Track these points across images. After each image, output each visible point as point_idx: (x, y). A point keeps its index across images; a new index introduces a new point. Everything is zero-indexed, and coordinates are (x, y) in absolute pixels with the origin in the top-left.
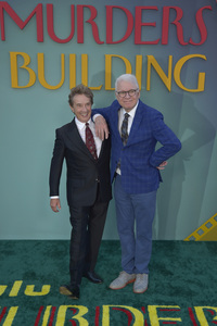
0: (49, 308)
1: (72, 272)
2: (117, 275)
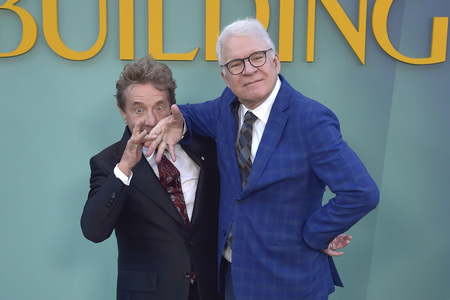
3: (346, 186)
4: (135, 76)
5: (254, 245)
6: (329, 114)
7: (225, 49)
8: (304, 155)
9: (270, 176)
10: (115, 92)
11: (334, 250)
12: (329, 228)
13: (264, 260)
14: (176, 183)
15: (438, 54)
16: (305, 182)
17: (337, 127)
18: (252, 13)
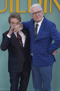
3: (57, 40)
4: (13, 16)
5: (37, 52)
6: (54, 24)
7: (32, 10)
8: (49, 33)
9: (41, 37)
10: (8, 19)
11: (54, 54)
12: (53, 49)
13: (40, 56)
14: (21, 39)
16: (48, 39)
17: (56, 27)
18: (38, 3)
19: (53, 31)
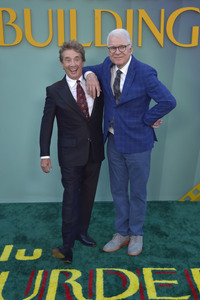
0: (41, 272)
1: (64, 236)
2: (111, 237)
5: (123, 126)
8: (143, 88)
9: (129, 97)
13: (127, 132)
15: (195, 42)
19: (153, 85)
